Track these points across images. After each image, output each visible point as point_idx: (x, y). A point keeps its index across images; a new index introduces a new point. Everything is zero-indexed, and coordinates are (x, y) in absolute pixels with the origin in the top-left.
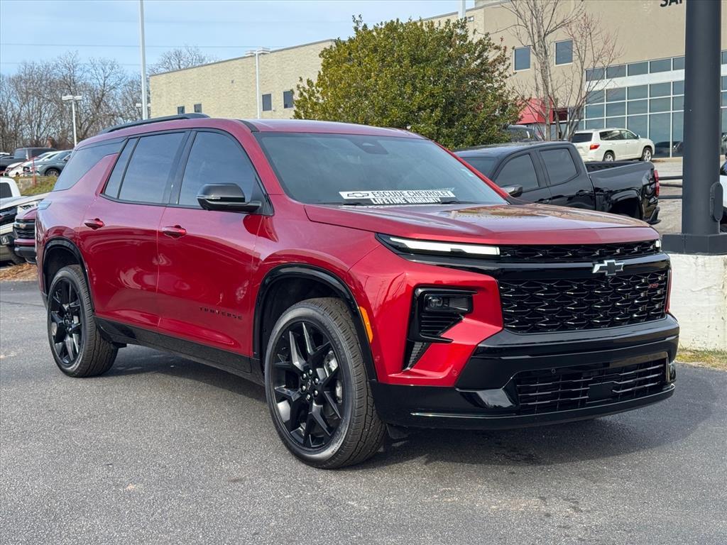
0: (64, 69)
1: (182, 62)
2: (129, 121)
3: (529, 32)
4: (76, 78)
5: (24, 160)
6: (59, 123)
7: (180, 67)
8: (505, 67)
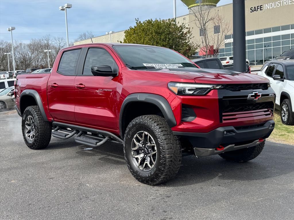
1: (86, 37)
4: (49, 44)
6: (45, 59)
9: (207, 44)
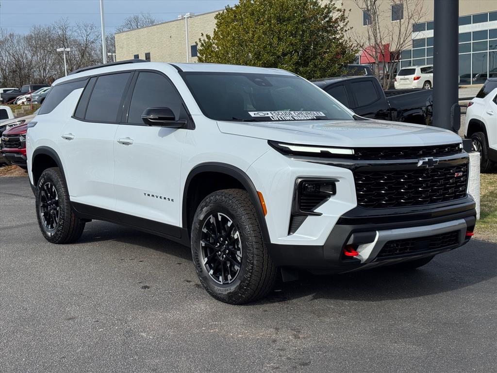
0: (59, 30)
1: (139, 24)
4: (67, 36)
5: (28, 93)
6: (58, 66)
7: (138, 27)
8: (345, 23)
9: (378, 41)
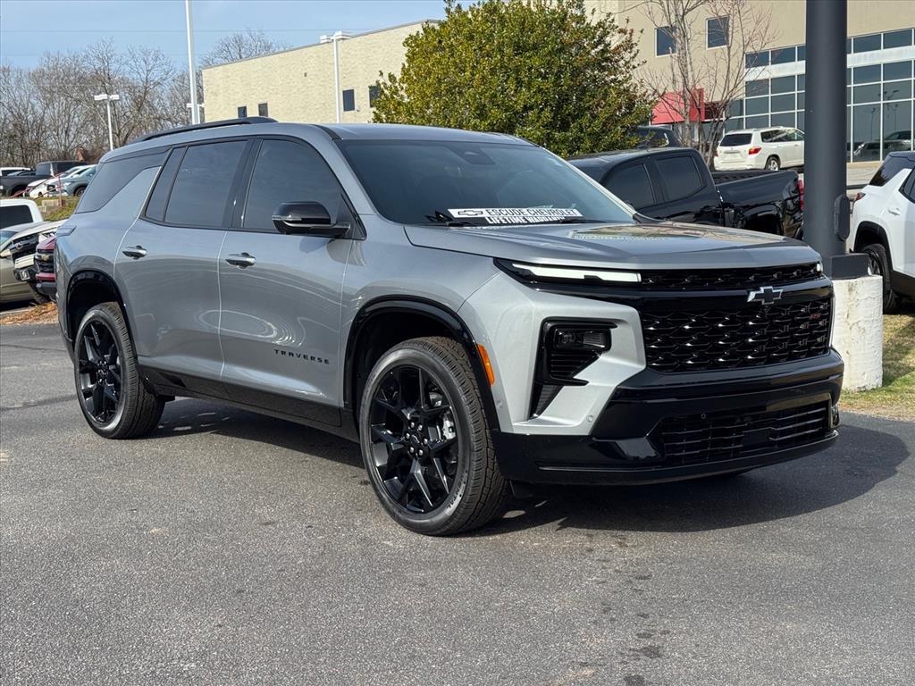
0: (96, 61)
1: (243, 50)
2: (180, 126)
3: (664, 11)
4: (111, 73)
5: (48, 177)
6: (92, 128)
7: (241, 57)
8: (632, 55)
